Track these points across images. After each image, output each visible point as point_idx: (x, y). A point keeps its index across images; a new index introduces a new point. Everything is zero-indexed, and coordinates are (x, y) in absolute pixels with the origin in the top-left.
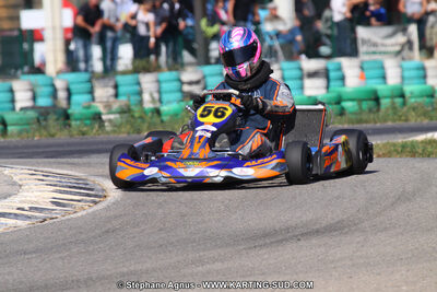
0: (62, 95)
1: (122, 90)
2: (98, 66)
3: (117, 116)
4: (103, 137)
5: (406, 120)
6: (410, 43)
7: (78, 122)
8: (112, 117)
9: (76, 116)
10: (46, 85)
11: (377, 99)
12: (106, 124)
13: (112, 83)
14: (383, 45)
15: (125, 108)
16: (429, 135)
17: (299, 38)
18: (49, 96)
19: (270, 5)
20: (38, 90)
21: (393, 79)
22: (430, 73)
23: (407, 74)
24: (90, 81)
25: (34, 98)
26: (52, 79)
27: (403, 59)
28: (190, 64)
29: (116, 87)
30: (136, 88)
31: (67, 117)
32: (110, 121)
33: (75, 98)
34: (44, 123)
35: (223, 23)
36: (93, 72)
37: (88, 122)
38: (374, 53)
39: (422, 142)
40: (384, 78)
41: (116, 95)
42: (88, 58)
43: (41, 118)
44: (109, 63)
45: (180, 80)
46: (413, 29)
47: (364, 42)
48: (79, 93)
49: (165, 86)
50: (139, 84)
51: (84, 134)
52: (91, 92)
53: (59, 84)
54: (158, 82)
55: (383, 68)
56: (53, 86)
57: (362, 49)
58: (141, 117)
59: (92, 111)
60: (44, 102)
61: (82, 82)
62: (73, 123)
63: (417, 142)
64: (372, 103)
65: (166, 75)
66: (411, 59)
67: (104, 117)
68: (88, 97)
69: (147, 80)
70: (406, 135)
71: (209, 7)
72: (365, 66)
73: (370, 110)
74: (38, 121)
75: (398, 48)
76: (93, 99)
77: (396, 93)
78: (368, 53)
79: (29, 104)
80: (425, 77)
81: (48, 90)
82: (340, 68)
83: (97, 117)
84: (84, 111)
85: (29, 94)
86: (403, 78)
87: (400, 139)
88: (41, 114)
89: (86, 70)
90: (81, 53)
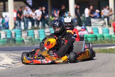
0: (13, 35)
1: (29, 34)
2: (23, 28)
3: (28, 41)
4: (25, 46)
5: (104, 43)
6: (105, 23)
7: (18, 42)
8: (27, 41)
9: (17, 40)
10: (9, 32)
11: (96, 38)
12: (25, 43)
13: (27, 32)
14: (98, 23)
15: (30, 39)
16: (111, 47)
17: (76, 21)
18: (10, 35)
19: (69, 13)
20: (7, 34)
21: (101, 32)
22: (110, 31)
23: (104, 31)
24: (21, 31)
25: (6, 36)
26: (11, 31)
27: (104, 27)
28: (47, 28)
29: (28, 33)
30: (33, 33)
31: (15, 41)
32: (26, 42)
33: (17, 36)
34: (9, 42)
35: (56, 17)
36: (21, 29)
37: (20, 42)
38: (96, 25)
39: (109, 49)
40: (98, 32)
41: (28, 35)
42: (20, 25)
43: (8, 41)
44: (26, 27)
45: (44, 32)
46: (106, 19)
47: (93, 23)
48: (18, 35)
49: (41, 33)
50: (34, 32)
51: (19, 45)
52: (21, 34)
53: (13, 32)
54: (39, 32)
55: (98, 30)
56: (11, 32)
58: (35, 41)
59: (21, 39)
60: (9, 37)
61: (19, 32)
62: (17, 42)
63: (107, 49)
64: (95, 39)
65: (41, 30)
66: (105, 27)
67: (25, 41)
68: (20, 36)
69: (36, 32)
70: (104, 47)
71: (52, 12)
72: (93, 29)
73: (95, 40)
74: (7, 42)
75: (102, 24)
76: (22, 36)
77: (102, 36)
78: (94, 25)
79: (5, 37)
80: (109, 32)
81: (10, 34)
83: (23, 41)
85: (5, 35)
86: (103, 32)
87: (103, 48)
88: (8, 40)
89: (20, 29)
90: (18, 24)
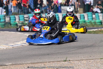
7: (13, 26)
8: (20, 25)
9: (12, 24)
31: (11, 24)
37: (15, 25)
38: (65, 12)
47: (63, 10)
57: (62, 11)
59: (15, 23)
62: (12, 25)
68: (14, 20)
72: (63, 15)
76: (15, 21)
78: (63, 12)
82: (58, 16)
83: (17, 25)
84: (14, 23)
